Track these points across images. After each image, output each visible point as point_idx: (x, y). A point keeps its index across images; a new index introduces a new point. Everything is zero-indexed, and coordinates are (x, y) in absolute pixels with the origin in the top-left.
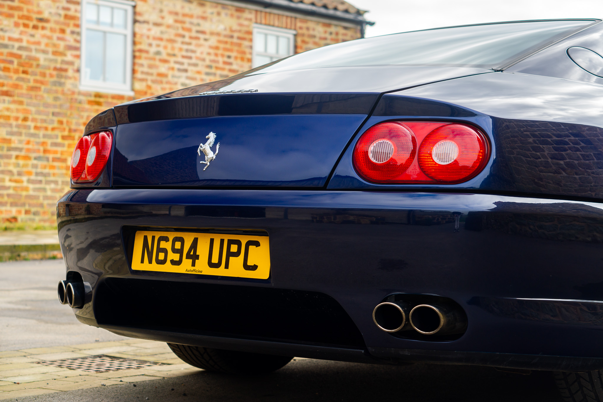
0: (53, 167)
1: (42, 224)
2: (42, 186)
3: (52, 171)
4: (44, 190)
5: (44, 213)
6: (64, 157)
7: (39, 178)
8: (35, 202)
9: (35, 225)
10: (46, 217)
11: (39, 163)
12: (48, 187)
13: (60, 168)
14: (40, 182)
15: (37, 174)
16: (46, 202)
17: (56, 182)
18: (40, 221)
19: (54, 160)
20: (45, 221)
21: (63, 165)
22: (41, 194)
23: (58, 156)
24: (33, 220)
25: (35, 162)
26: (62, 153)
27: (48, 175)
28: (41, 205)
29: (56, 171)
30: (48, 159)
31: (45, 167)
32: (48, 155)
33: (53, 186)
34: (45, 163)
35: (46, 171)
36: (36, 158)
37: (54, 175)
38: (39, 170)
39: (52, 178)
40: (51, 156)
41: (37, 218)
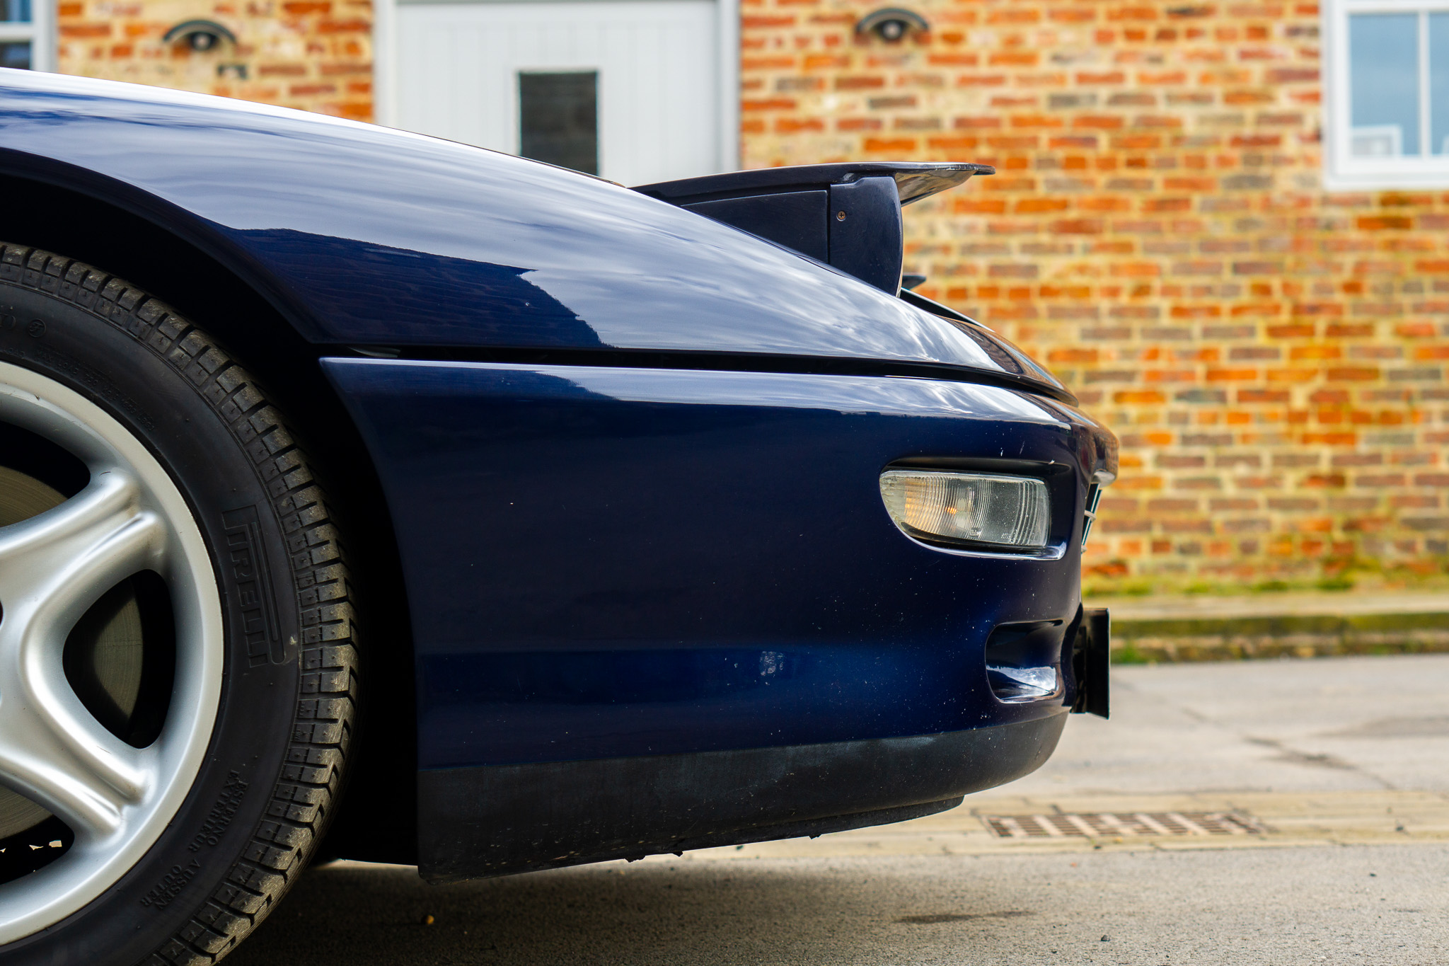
0: (1244, 418)
1: (1211, 578)
2: (1207, 471)
3: (1237, 430)
4: (1214, 483)
5: (1217, 547)
6: (1277, 386)
7: (1196, 450)
8: (1183, 516)
9: (1187, 581)
10: (1225, 559)
11: (1193, 409)
12: (1225, 474)
13: (1263, 419)
14: (1199, 461)
15: (1187, 440)
16: (1219, 518)
17: (1254, 461)
18: (1204, 570)
19: (1244, 396)
20: (1220, 570)
21: (1280, 408)
22: (1203, 497)
23: (1260, 383)
24: (1180, 569)
25: (1181, 407)
26: (1271, 376)
27: (1227, 439)
28: (1206, 527)
29: (1253, 428)
30: (1221, 397)
31: (1214, 419)
32: (1220, 385)
33: (1242, 470)
34: (1212, 407)
35: (1221, 428)
36: (1181, 397)
37: (1245, 438)
38: (1193, 428)
39: (1238, 449)
40: (1232, 388)
41: (1193, 562)
